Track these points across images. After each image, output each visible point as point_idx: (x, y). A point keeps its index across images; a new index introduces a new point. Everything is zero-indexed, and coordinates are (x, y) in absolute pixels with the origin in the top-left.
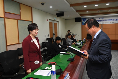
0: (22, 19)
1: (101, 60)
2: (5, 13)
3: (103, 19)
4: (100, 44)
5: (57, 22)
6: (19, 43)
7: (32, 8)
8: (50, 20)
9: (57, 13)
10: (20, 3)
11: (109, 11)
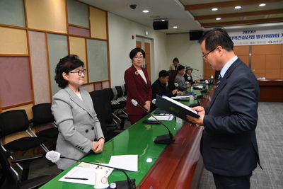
0: (92, 37)
1: (232, 126)
2: (69, 26)
3: (253, 34)
4: (232, 89)
5: (149, 42)
6: (88, 84)
7: (107, 12)
8: (137, 36)
9: (154, 23)
10: (89, 6)
11: (266, 16)
